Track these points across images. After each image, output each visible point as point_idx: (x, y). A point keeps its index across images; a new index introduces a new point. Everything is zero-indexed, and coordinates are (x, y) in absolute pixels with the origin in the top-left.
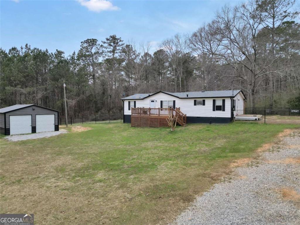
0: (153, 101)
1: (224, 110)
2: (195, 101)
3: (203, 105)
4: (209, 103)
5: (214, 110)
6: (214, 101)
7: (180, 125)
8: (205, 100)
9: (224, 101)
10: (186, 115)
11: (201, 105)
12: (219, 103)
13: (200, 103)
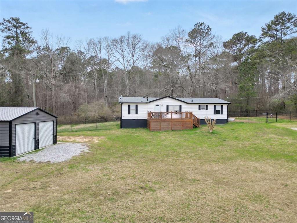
0: (157, 105)
1: (222, 114)
2: (199, 106)
3: (206, 109)
4: (211, 108)
5: (214, 114)
6: (215, 106)
7: (196, 127)
8: (207, 105)
9: (222, 106)
10: (199, 118)
11: (204, 109)
12: (218, 108)
13: (203, 108)
